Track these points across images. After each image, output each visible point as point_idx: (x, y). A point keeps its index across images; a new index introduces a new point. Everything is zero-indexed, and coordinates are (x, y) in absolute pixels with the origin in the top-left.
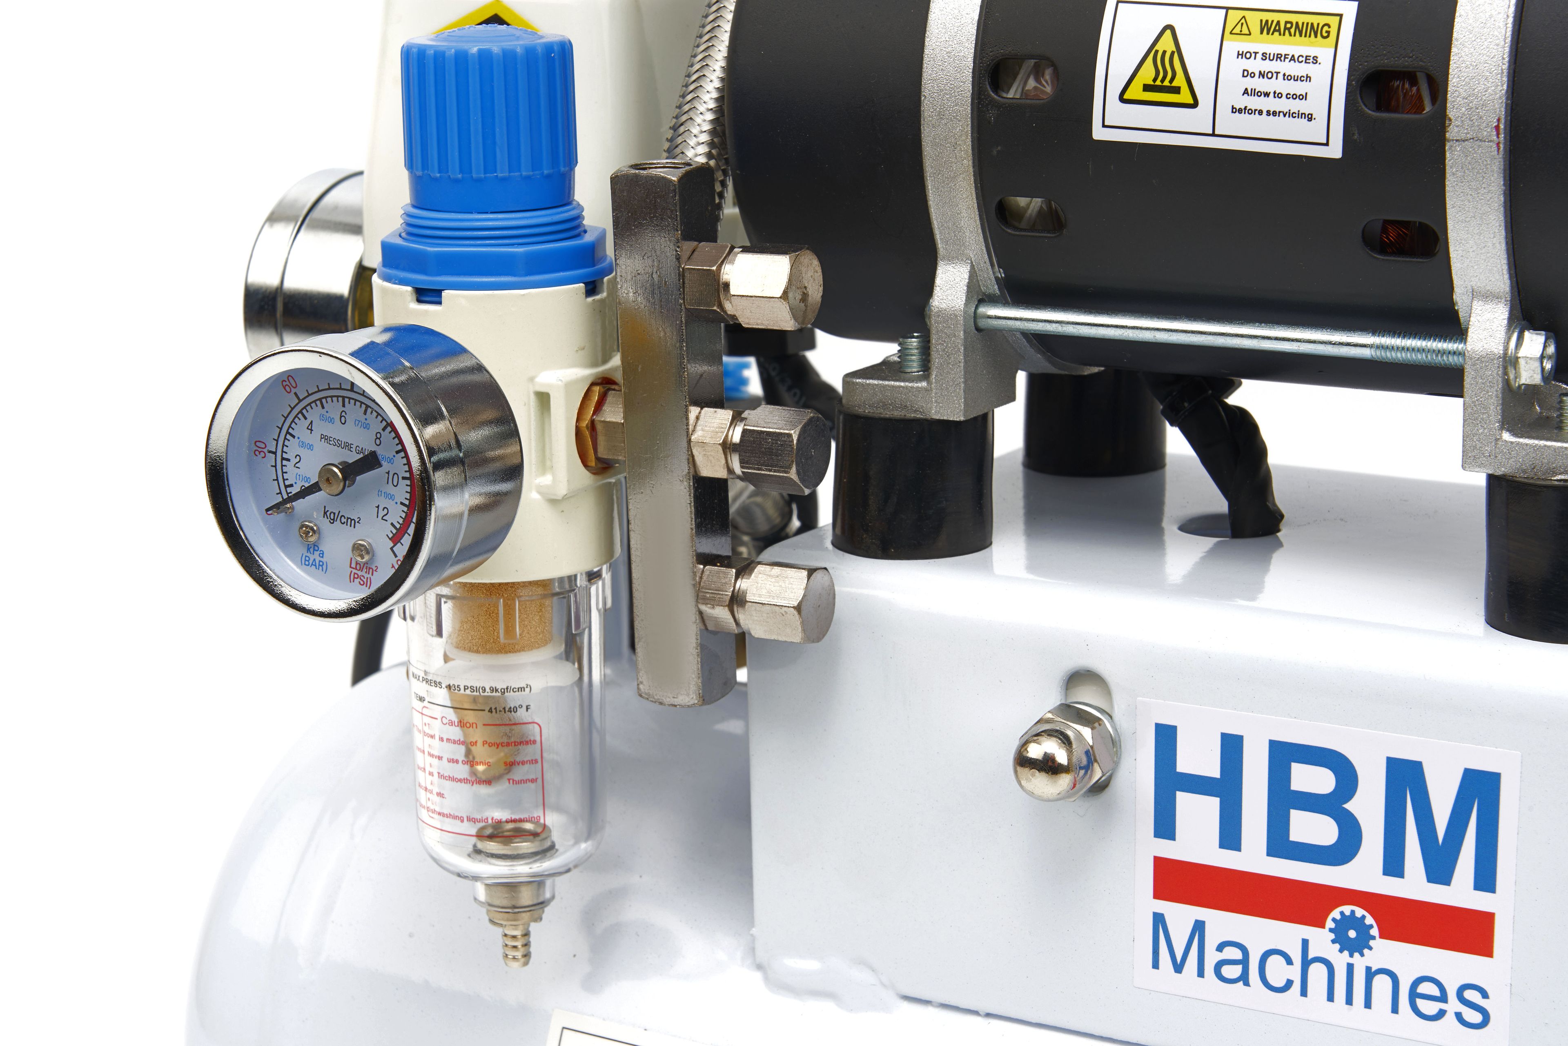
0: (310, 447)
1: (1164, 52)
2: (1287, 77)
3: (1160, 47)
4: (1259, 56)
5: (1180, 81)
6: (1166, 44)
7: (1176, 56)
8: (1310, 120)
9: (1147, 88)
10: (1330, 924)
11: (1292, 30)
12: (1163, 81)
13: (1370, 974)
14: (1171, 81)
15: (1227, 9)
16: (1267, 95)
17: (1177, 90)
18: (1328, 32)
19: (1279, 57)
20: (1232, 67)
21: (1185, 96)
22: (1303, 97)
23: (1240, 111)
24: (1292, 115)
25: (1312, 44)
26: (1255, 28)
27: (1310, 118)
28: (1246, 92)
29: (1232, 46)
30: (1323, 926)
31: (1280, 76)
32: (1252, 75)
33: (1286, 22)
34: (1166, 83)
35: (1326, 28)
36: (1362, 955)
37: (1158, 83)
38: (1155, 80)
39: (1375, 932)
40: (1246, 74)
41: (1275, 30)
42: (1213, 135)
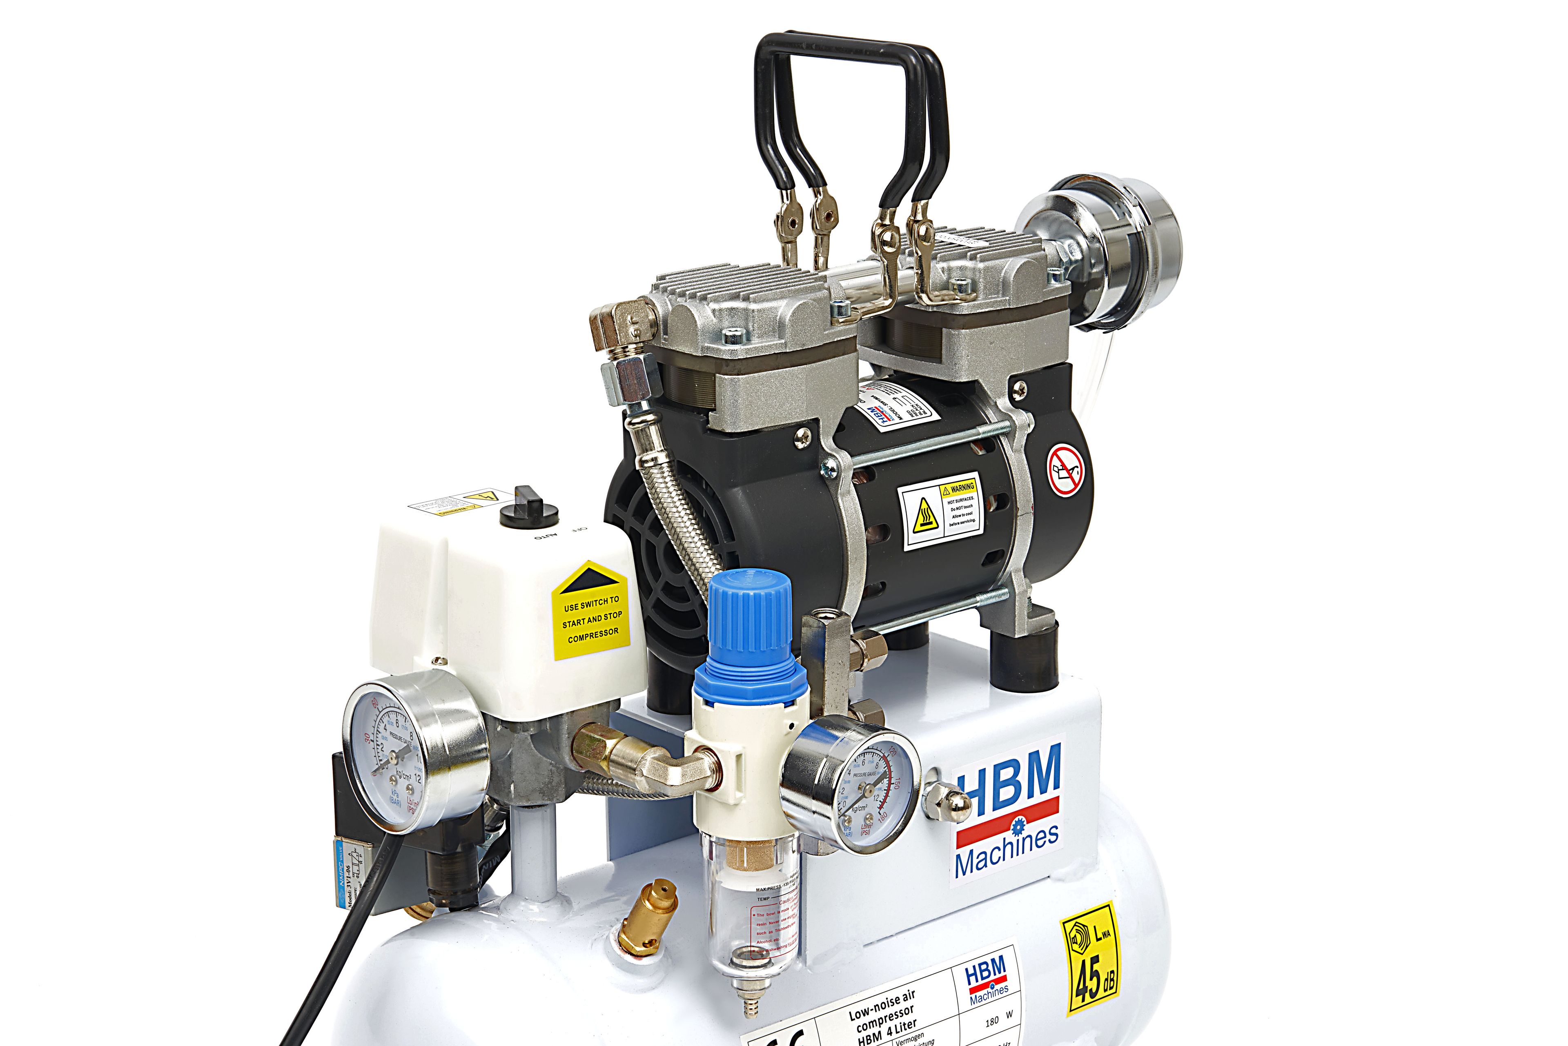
0: (849, 782)
1: (925, 509)
2: (966, 507)
3: (923, 507)
4: (955, 501)
5: (932, 519)
6: (924, 506)
7: (929, 509)
8: (974, 522)
9: (922, 525)
10: (1012, 827)
11: (962, 488)
12: (926, 521)
13: (1024, 839)
14: (929, 520)
15: (939, 486)
16: (960, 516)
17: (931, 523)
18: (973, 486)
19: (961, 500)
20: (948, 508)
21: (934, 525)
22: (971, 513)
23: (952, 525)
24: (968, 521)
25: (970, 492)
26: (951, 491)
27: (974, 521)
28: (953, 517)
29: (946, 500)
30: (1010, 830)
31: (963, 507)
32: (954, 510)
33: (959, 486)
34: (928, 521)
35: (972, 485)
36: (1021, 834)
37: (925, 522)
38: (924, 521)
39: (1025, 823)
40: (953, 510)
41: (957, 490)
42: (944, 537)
